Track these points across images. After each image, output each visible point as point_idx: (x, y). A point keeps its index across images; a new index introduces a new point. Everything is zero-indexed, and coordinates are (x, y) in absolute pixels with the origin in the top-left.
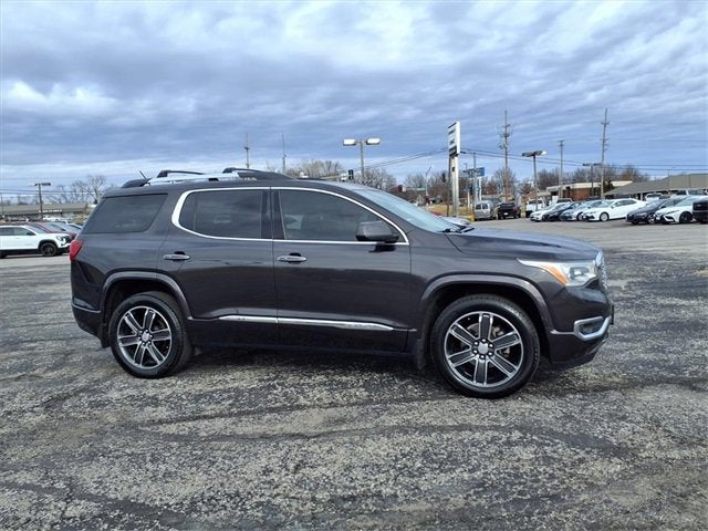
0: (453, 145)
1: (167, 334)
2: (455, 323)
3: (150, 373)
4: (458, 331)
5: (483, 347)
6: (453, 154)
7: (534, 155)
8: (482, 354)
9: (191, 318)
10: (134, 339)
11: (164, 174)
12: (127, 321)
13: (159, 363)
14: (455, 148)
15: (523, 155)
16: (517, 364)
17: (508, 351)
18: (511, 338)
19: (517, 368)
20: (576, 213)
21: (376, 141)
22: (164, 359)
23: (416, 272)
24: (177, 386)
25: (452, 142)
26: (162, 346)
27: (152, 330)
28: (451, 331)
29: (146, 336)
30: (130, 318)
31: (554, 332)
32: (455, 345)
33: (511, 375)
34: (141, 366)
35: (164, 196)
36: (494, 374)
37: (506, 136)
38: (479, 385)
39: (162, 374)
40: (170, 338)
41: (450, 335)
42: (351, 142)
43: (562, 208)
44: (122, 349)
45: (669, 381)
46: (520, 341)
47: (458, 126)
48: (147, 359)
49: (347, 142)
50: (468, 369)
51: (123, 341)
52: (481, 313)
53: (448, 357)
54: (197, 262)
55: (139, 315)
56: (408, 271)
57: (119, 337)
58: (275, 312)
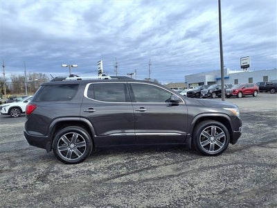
2: (204, 131)
5: (212, 138)
6: (100, 73)
7: (131, 74)
10: (66, 148)
12: (63, 140)
13: (79, 157)
14: (101, 70)
19: (223, 144)
21: (76, 66)
25: (99, 68)
26: (81, 149)
29: (72, 146)
33: (221, 147)
34: (70, 159)
36: (216, 147)
37: (116, 67)
38: (211, 152)
39: (81, 161)
44: (60, 152)
46: (224, 135)
47: (101, 62)
48: (73, 156)
49: (63, 65)
51: (60, 149)
52: (212, 126)
53: (201, 143)
54: (98, 111)
55: (69, 136)
57: (58, 147)
58: (133, 131)
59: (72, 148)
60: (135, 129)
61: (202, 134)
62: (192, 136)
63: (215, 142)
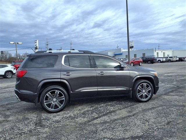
1: (63, 98)
2: (139, 86)
3: (57, 111)
5: (144, 91)
9: (71, 92)
10: (50, 101)
12: (48, 95)
13: (60, 107)
14: (37, 47)
19: (150, 95)
21: (21, 43)
22: (62, 105)
26: (61, 102)
27: (58, 97)
29: (55, 99)
31: (156, 86)
34: (53, 109)
37: (47, 45)
38: (144, 99)
44: (46, 105)
46: (151, 89)
47: (38, 41)
49: (11, 43)
52: (144, 83)
53: (138, 94)
57: (45, 101)
58: (96, 88)
59: (54, 101)
60: (97, 86)
61: (138, 88)
62: (133, 90)
63: (146, 93)
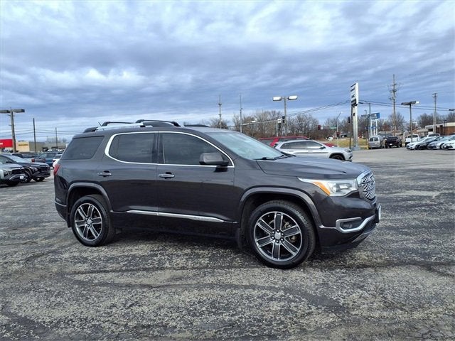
0: (354, 98)
1: (100, 220)
2: (260, 219)
3: (91, 243)
4: (262, 223)
5: (278, 235)
6: (354, 104)
7: (410, 104)
8: (277, 239)
9: (112, 211)
10: (83, 223)
11: (106, 124)
12: (80, 212)
13: (96, 238)
14: (355, 100)
15: (402, 104)
16: (298, 248)
17: (294, 238)
18: (295, 230)
19: (298, 250)
20: (439, 144)
21: (295, 97)
22: (99, 235)
23: (237, 184)
24: (105, 251)
25: (353, 96)
26: (97, 227)
27: (93, 217)
28: (258, 224)
30: (81, 210)
31: (322, 227)
32: (261, 233)
33: (294, 254)
34: (86, 239)
35: (103, 137)
36: (284, 253)
37: (394, 91)
38: (274, 259)
39: (98, 244)
40: (101, 223)
41: (258, 226)
42: (278, 98)
43: (430, 141)
44: (77, 229)
45: (415, 263)
46: (300, 232)
47: (357, 86)
48: (90, 236)
49: (276, 98)
50: (268, 248)
51: (78, 223)
52: (276, 212)
53: (256, 240)
55: (85, 208)
56: (232, 184)
57: (76, 221)
58: (156, 208)
59: (88, 224)
